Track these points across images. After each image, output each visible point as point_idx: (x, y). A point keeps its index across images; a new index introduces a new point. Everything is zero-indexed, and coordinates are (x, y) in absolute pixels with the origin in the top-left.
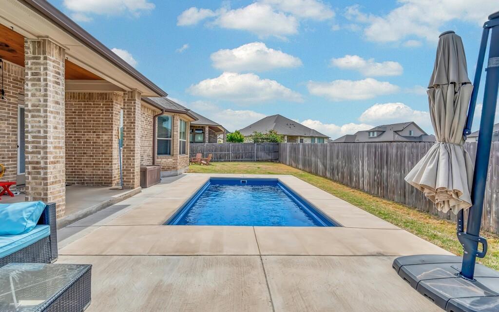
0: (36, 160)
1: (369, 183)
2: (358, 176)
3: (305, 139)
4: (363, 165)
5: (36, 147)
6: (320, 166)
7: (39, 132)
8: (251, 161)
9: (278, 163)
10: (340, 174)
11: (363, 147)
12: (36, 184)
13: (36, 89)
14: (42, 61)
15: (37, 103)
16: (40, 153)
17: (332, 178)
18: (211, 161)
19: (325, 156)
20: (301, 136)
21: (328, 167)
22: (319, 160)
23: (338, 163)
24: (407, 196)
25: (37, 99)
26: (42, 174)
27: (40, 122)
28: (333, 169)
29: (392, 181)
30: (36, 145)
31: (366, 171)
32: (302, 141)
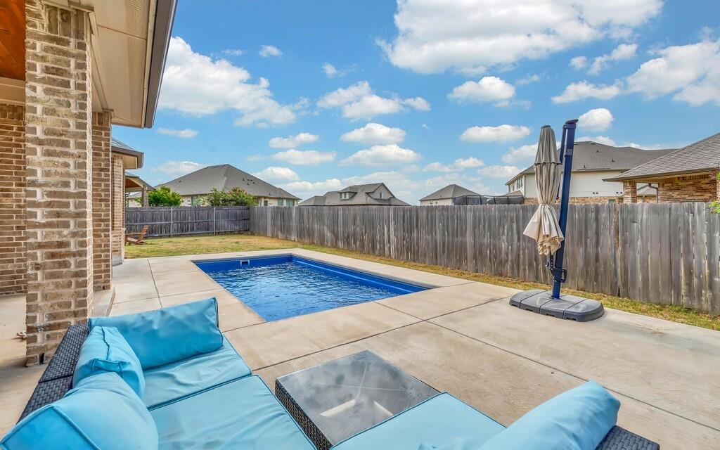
0: (56, 239)
1: (397, 249)
2: (382, 242)
3: (270, 202)
4: (389, 230)
5: (58, 215)
6: (328, 234)
7: (66, 184)
8: (208, 234)
9: (251, 235)
10: (358, 243)
11: (389, 210)
12: (57, 286)
13: (58, 102)
14: (72, 47)
15: (60, 129)
16: (67, 225)
17: (346, 248)
18: (146, 238)
19: (336, 222)
20: (265, 198)
21: (340, 235)
22: (325, 228)
23: (354, 230)
24: (438, 257)
25: (61, 121)
26: (72, 266)
27: (67, 165)
28: (348, 237)
29: (423, 244)
30: (58, 209)
31: (392, 236)
32: (266, 203)
